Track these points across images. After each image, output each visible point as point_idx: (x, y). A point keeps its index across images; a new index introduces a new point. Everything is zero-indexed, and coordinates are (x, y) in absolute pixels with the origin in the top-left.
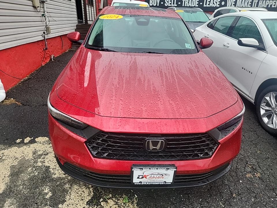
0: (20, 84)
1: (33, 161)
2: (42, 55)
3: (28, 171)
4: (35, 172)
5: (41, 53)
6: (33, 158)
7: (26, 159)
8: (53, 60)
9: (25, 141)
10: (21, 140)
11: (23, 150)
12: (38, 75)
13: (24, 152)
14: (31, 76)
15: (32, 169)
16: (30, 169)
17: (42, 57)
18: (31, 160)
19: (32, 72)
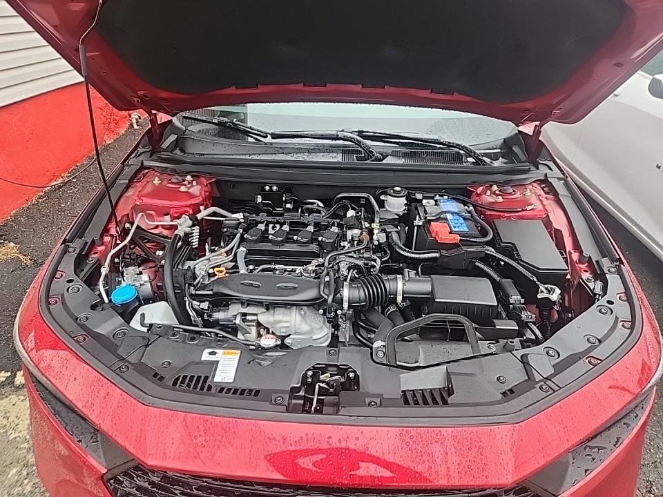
0: (40, 200)
1: (26, 445)
2: (105, 116)
3: (10, 476)
4: (26, 481)
5: (101, 109)
6: (28, 437)
7: (11, 438)
8: (135, 127)
9: (16, 379)
10: (9, 374)
11: (9, 407)
12: (89, 172)
13: (8, 415)
14: (71, 176)
15: (20, 472)
16: (14, 471)
17: (105, 119)
18: (23, 443)
19: (77, 162)
